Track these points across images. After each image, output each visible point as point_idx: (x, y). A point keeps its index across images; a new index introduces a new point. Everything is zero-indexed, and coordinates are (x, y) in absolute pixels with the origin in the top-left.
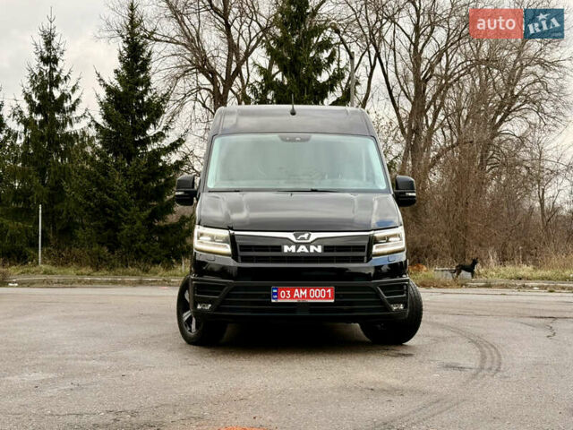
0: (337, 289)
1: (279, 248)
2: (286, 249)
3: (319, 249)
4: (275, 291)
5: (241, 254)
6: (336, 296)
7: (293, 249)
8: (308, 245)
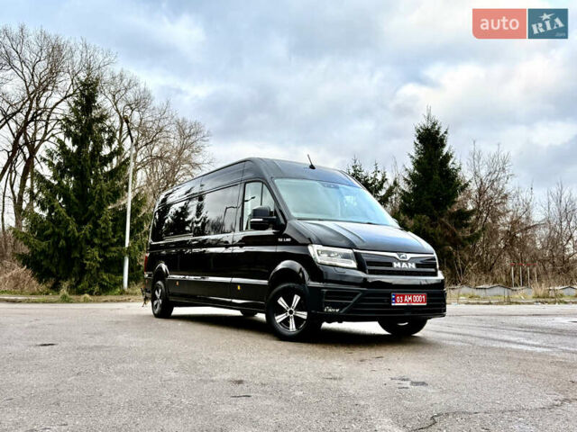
0: (429, 295)
1: (391, 265)
2: (395, 265)
3: (414, 266)
4: (393, 297)
5: (368, 267)
6: (428, 301)
7: (399, 265)
8: (407, 262)
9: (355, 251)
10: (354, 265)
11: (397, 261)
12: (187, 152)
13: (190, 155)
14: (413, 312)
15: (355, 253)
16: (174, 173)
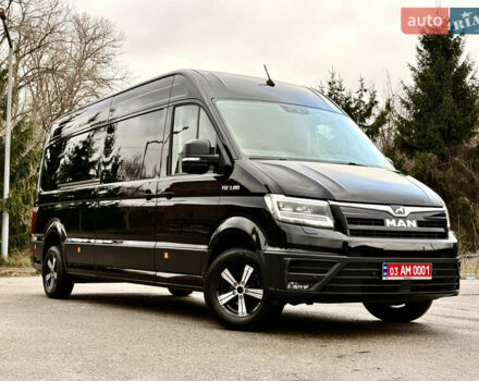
0: (435, 265)
1: (381, 222)
2: (388, 223)
3: (414, 224)
4: (385, 268)
5: (349, 226)
6: (433, 274)
7: (394, 223)
8: (404, 219)
9: (332, 203)
10: (330, 222)
11: (391, 217)
12: (89, 63)
13: (94, 67)
14: (413, 289)
15: (331, 206)
16: (72, 93)
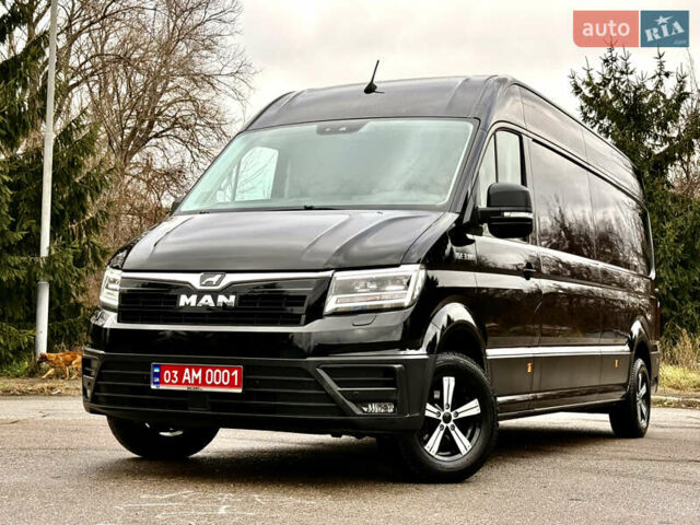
1: (174, 300)
2: (183, 300)
3: (232, 301)
4: (157, 370)
6: (245, 383)
7: (193, 300)
8: (215, 294)
11: (188, 290)
